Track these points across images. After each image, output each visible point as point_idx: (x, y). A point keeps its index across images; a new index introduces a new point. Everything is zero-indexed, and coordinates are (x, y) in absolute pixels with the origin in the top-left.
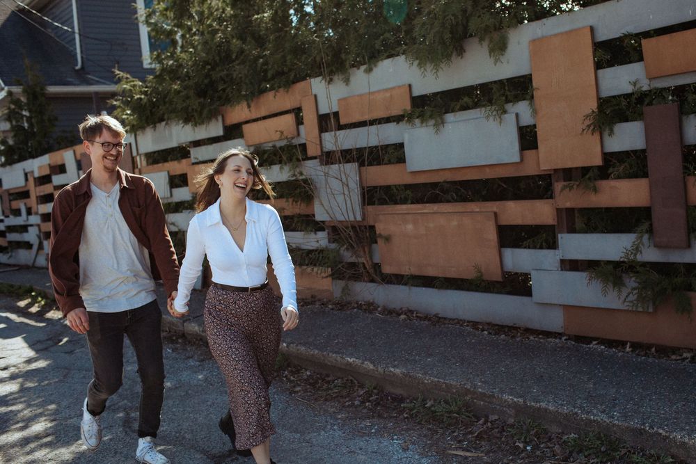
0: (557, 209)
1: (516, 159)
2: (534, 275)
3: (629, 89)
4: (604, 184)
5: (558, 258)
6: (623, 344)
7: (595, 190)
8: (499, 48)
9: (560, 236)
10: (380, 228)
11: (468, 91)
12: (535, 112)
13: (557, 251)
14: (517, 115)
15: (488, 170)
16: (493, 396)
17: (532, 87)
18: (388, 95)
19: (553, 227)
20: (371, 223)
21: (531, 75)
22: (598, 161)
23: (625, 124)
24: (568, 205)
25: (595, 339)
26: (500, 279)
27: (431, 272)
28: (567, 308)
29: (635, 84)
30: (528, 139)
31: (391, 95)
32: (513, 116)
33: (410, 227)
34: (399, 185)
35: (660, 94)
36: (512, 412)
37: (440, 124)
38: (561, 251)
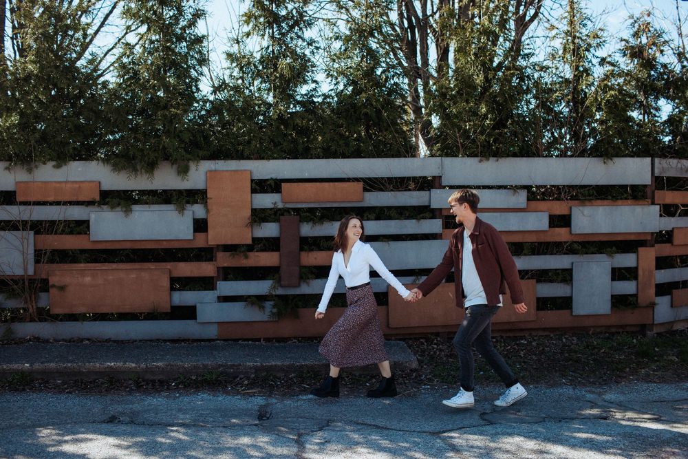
0: (218, 268)
1: (191, 237)
2: (199, 307)
3: (271, 206)
4: (251, 254)
5: (216, 296)
6: (259, 340)
7: (247, 257)
8: (184, 171)
9: (218, 282)
10: (53, 280)
11: (153, 193)
12: (208, 211)
13: (215, 292)
14: (193, 212)
15: (165, 243)
16: (240, 365)
17: (206, 197)
18: (77, 186)
19: (212, 278)
20: (44, 276)
21: (206, 190)
22: (249, 242)
23: (266, 224)
24: (226, 265)
25: (240, 339)
26: (169, 311)
27: (104, 310)
28: (220, 324)
29: (275, 203)
30: (200, 226)
31: (80, 187)
32: (191, 212)
33: (88, 279)
34: (75, 250)
35: (287, 210)
36: (253, 371)
37: (128, 211)
38: (218, 292)
